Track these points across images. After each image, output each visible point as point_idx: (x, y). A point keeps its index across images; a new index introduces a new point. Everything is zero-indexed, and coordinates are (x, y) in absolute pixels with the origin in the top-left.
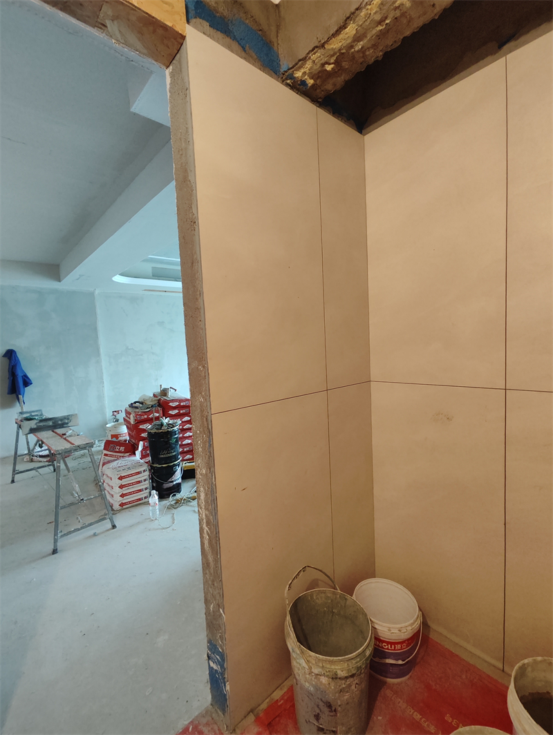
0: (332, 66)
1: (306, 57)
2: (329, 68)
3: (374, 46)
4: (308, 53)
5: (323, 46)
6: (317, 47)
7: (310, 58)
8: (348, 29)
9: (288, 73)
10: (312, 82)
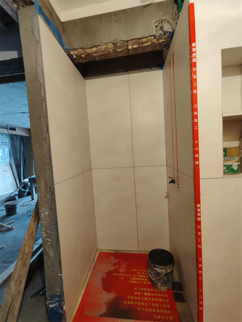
0: (84, 56)
3: (99, 57)
4: (78, 48)
5: (84, 49)
6: (82, 48)
7: (78, 50)
8: (94, 49)
9: (67, 50)
10: (75, 57)
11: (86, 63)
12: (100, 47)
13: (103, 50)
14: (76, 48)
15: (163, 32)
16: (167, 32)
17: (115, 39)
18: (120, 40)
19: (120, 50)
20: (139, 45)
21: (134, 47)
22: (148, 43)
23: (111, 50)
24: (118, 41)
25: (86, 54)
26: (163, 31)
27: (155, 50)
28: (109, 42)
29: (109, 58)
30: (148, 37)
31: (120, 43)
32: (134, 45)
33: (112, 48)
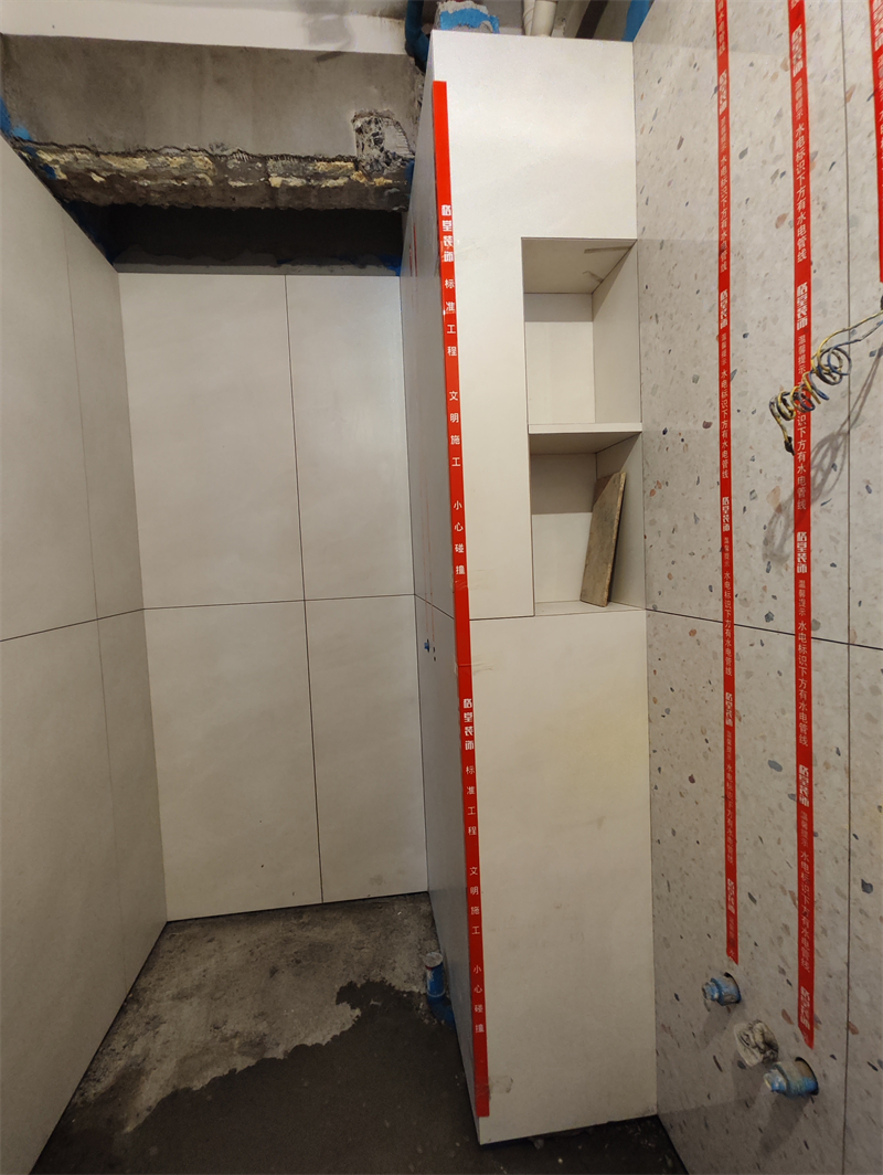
0: (102, 179)
1: (66, 148)
2: (97, 179)
3: (163, 194)
4: (71, 146)
5: (97, 154)
6: (88, 148)
7: (72, 152)
8: (138, 160)
9: (27, 144)
10: (64, 177)
11: (113, 206)
12: (161, 159)
13: (176, 173)
14: (63, 144)
15: (382, 155)
16: (396, 157)
17: (219, 141)
18: (235, 150)
19: (239, 184)
20: (309, 180)
21: (291, 184)
22: (335, 178)
23: (208, 179)
24: (230, 152)
25: (109, 174)
26: (382, 150)
27: (365, 206)
28: (196, 148)
29: (203, 205)
30: (334, 160)
31: (236, 161)
32: (288, 177)
33: (210, 173)
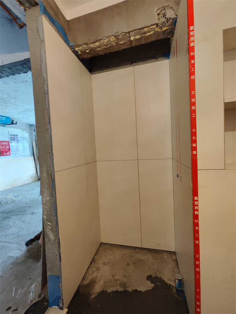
0: (88, 51)
1: (81, 45)
2: (87, 51)
3: (102, 51)
4: (82, 44)
5: (88, 44)
6: (85, 44)
7: (82, 46)
8: (97, 43)
9: (72, 47)
10: (80, 53)
11: (91, 58)
12: (102, 41)
13: (106, 44)
14: (80, 44)
15: (166, 20)
16: (170, 19)
17: (117, 31)
18: (121, 32)
19: (122, 42)
20: (142, 35)
21: (137, 38)
22: (150, 32)
23: (114, 43)
24: (120, 33)
25: (90, 49)
26: (166, 18)
27: (159, 39)
28: (111, 35)
29: (112, 52)
30: (150, 26)
31: (121, 36)
32: (136, 36)
33: (115, 41)
